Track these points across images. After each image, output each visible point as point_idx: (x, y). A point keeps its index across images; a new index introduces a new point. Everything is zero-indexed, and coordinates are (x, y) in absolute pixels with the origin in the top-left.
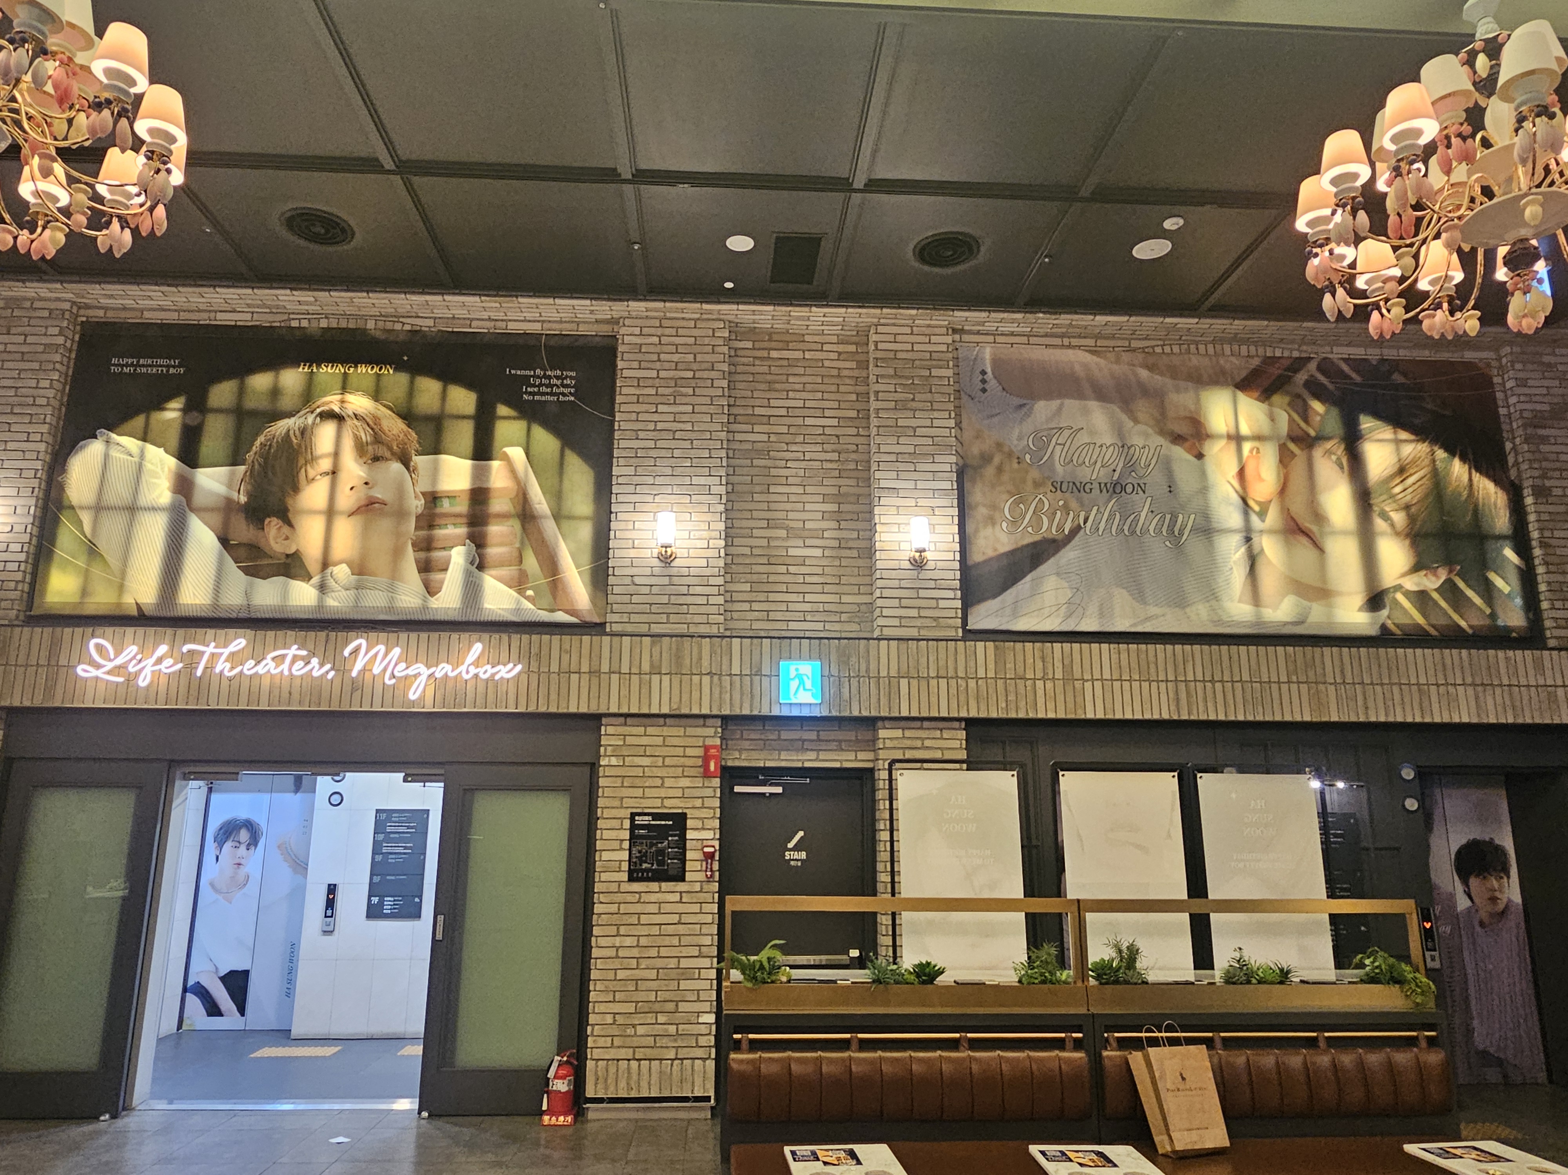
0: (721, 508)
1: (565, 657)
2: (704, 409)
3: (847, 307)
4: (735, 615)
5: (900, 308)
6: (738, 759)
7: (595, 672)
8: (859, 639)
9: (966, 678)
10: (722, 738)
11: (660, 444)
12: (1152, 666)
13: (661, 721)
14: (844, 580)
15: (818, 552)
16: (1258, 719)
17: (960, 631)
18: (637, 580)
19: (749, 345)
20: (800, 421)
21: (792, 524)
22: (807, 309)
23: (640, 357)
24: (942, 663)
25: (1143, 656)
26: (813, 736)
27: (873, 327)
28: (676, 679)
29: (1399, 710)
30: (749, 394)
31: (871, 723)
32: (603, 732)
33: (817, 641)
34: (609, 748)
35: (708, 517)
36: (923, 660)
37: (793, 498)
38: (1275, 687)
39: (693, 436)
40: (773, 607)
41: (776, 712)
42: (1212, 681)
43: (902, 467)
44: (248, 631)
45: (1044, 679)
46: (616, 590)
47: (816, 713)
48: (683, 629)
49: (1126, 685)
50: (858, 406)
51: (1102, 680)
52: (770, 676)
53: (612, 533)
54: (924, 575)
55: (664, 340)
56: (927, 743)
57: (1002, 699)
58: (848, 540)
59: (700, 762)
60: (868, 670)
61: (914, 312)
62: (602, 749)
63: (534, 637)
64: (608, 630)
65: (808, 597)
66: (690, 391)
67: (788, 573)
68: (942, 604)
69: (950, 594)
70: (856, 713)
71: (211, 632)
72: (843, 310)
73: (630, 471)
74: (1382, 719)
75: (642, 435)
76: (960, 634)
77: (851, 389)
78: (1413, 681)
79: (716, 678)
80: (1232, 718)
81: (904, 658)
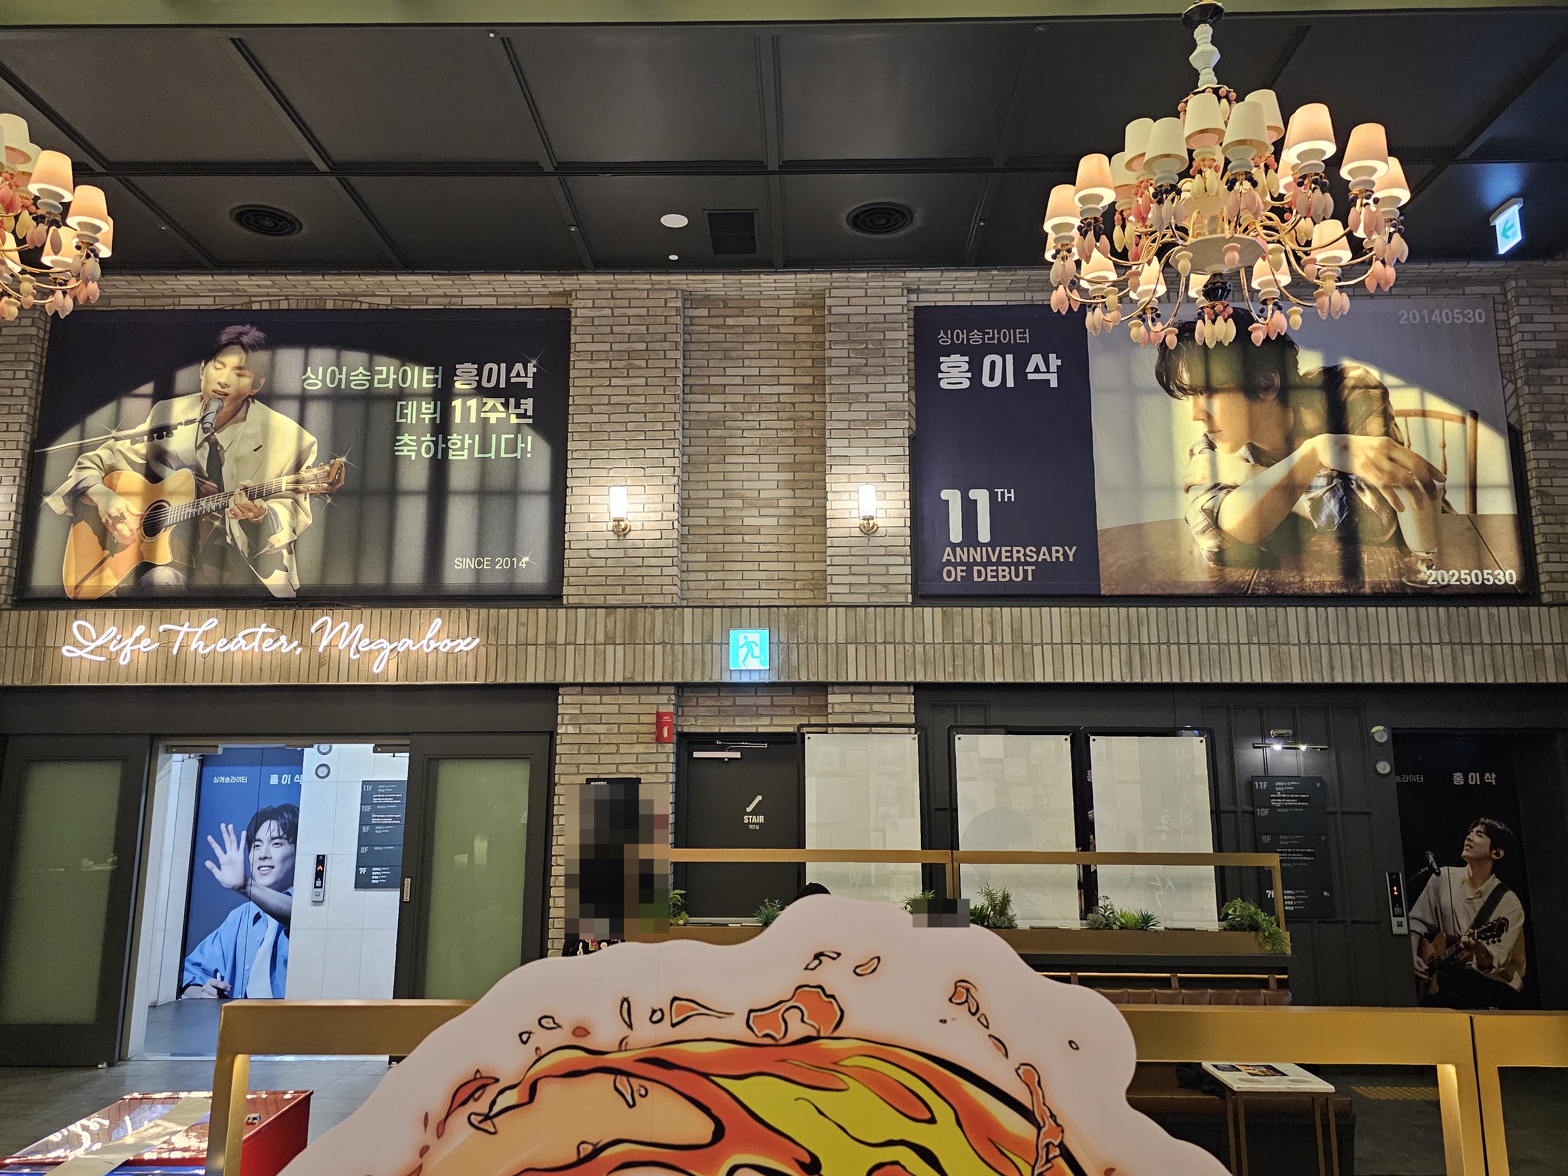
0: (675, 480)
1: (522, 630)
2: (657, 381)
3: (796, 273)
4: (692, 585)
5: (850, 272)
6: (694, 725)
7: (551, 644)
8: (808, 606)
9: (914, 643)
10: (677, 706)
11: (613, 418)
12: (1105, 630)
13: (617, 689)
14: (798, 548)
15: (773, 521)
16: (1214, 681)
17: (910, 596)
18: (593, 553)
19: (704, 312)
20: (755, 390)
21: (747, 494)
22: (756, 277)
23: (593, 330)
24: (889, 628)
25: (1095, 620)
26: (767, 701)
27: (827, 291)
28: (630, 649)
29: (1367, 671)
30: (705, 363)
31: (822, 688)
32: (560, 702)
33: (766, 609)
34: (566, 717)
35: (662, 490)
36: (871, 626)
37: (748, 468)
38: (1234, 648)
39: (647, 408)
40: (729, 576)
41: (726, 679)
42: (1168, 644)
43: (853, 434)
44: (220, 611)
45: (992, 643)
46: (573, 563)
47: (765, 679)
48: (637, 600)
49: (1077, 648)
50: (815, 372)
51: (1052, 644)
52: (721, 644)
53: (568, 507)
54: (874, 541)
55: (617, 312)
56: (876, 708)
57: (949, 663)
58: (802, 508)
59: (653, 729)
60: (816, 637)
61: (864, 275)
62: (559, 718)
63: (492, 611)
64: (565, 602)
65: (763, 566)
66: (643, 363)
67: (744, 542)
68: (892, 570)
69: (901, 560)
70: (804, 679)
71: (185, 612)
72: (793, 276)
73: (585, 445)
74: (1349, 680)
75: (596, 409)
76: (910, 600)
77: (806, 354)
78: (1384, 640)
79: (669, 647)
80: (1187, 680)
81: (852, 624)
